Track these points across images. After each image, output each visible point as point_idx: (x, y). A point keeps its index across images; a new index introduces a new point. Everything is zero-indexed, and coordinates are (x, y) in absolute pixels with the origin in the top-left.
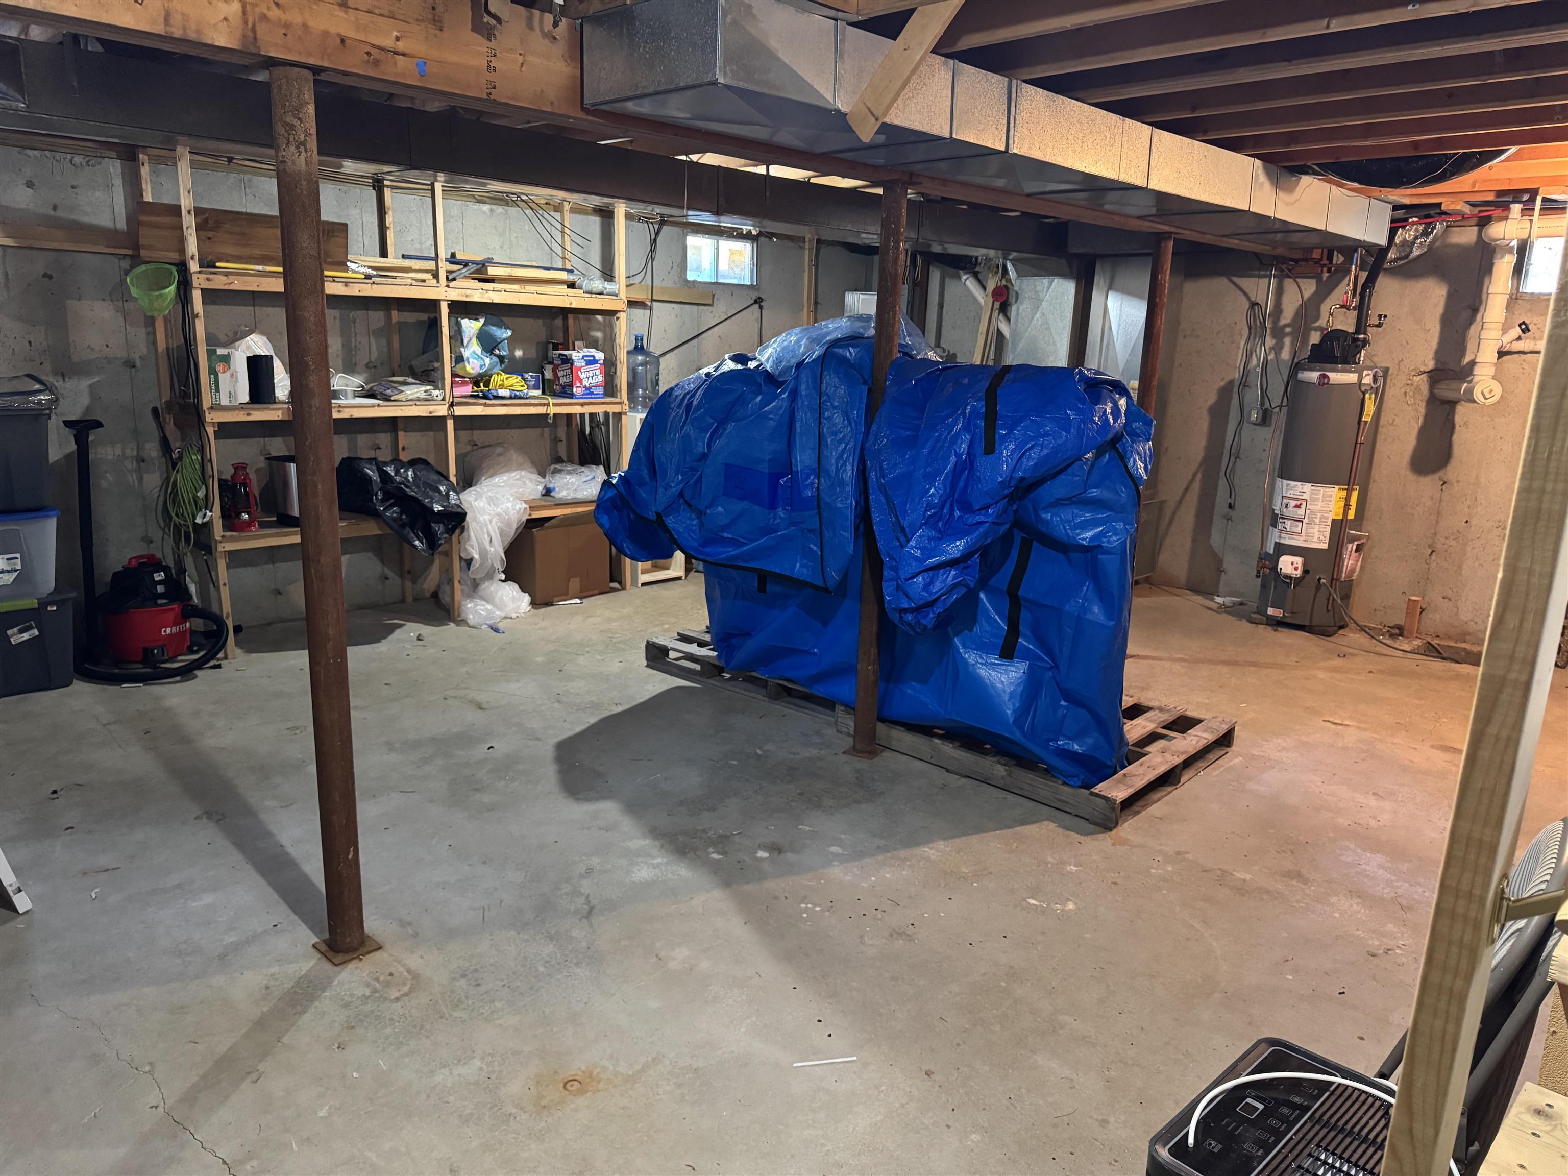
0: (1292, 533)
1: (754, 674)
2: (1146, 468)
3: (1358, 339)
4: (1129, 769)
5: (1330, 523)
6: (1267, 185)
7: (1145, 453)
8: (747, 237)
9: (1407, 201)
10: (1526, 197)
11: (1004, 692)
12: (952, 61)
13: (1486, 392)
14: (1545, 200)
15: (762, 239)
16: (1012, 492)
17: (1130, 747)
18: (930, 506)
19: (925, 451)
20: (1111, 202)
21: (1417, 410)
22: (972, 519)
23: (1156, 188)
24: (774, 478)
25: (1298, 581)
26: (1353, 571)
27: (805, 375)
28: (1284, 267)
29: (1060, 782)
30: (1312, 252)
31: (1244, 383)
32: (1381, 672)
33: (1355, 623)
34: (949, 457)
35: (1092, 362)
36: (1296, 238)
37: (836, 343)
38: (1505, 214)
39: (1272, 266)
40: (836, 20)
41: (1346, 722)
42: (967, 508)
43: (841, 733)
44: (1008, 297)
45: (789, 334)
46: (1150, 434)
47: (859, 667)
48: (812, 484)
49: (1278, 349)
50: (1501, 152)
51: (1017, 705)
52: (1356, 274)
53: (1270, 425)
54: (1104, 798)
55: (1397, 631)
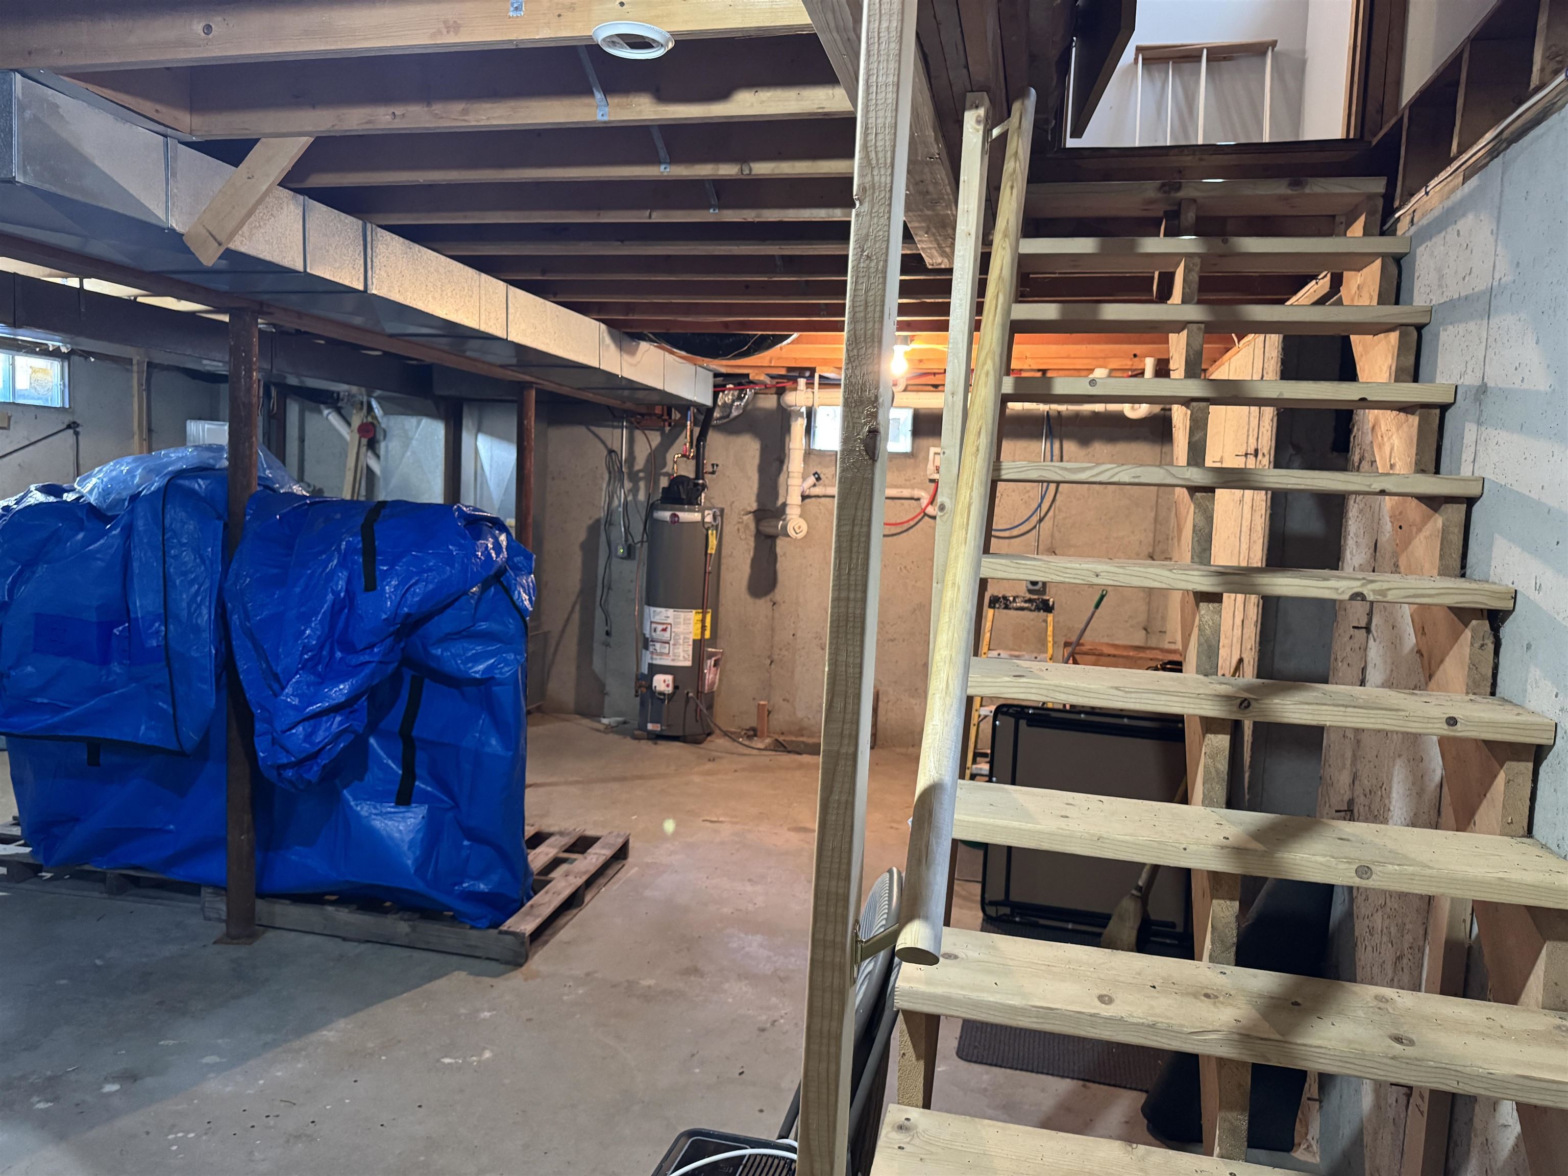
0: (662, 654)
1: (87, 867)
2: (530, 600)
3: (698, 484)
4: (536, 899)
5: (691, 643)
6: (613, 347)
7: (528, 586)
8: (55, 354)
9: (723, 370)
10: (807, 374)
11: (403, 841)
12: (302, 197)
13: (796, 528)
14: (821, 377)
15: (75, 359)
16: (399, 629)
17: (535, 877)
18: (305, 649)
19: (298, 590)
20: (472, 349)
21: (748, 544)
22: (354, 660)
23: (516, 340)
24: (105, 628)
25: (671, 696)
26: (713, 683)
27: (141, 509)
28: (633, 419)
29: (468, 927)
30: (654, 409)
31: (609, 521)
32: (743, 770)
33: (720, 729)
34: (326, 595)
35: (468, 500)
36: (640, 395)
37: (180, 474)
38: (794, 386)
39: (623, 418)
40: (165, 136)
41: (721, 819)
42: (349, 648)
43: (210, 920)
44: (375, 434)
45: (118, 463)
46: (531, 568)
47: (229, 838)
48: (158, 632)
49: (635, 491)
50: (787, 337)
51: (418, 853)
52: (690, 429)
53: (634, 559)
54: (513, 934)
55: (751, 733)
